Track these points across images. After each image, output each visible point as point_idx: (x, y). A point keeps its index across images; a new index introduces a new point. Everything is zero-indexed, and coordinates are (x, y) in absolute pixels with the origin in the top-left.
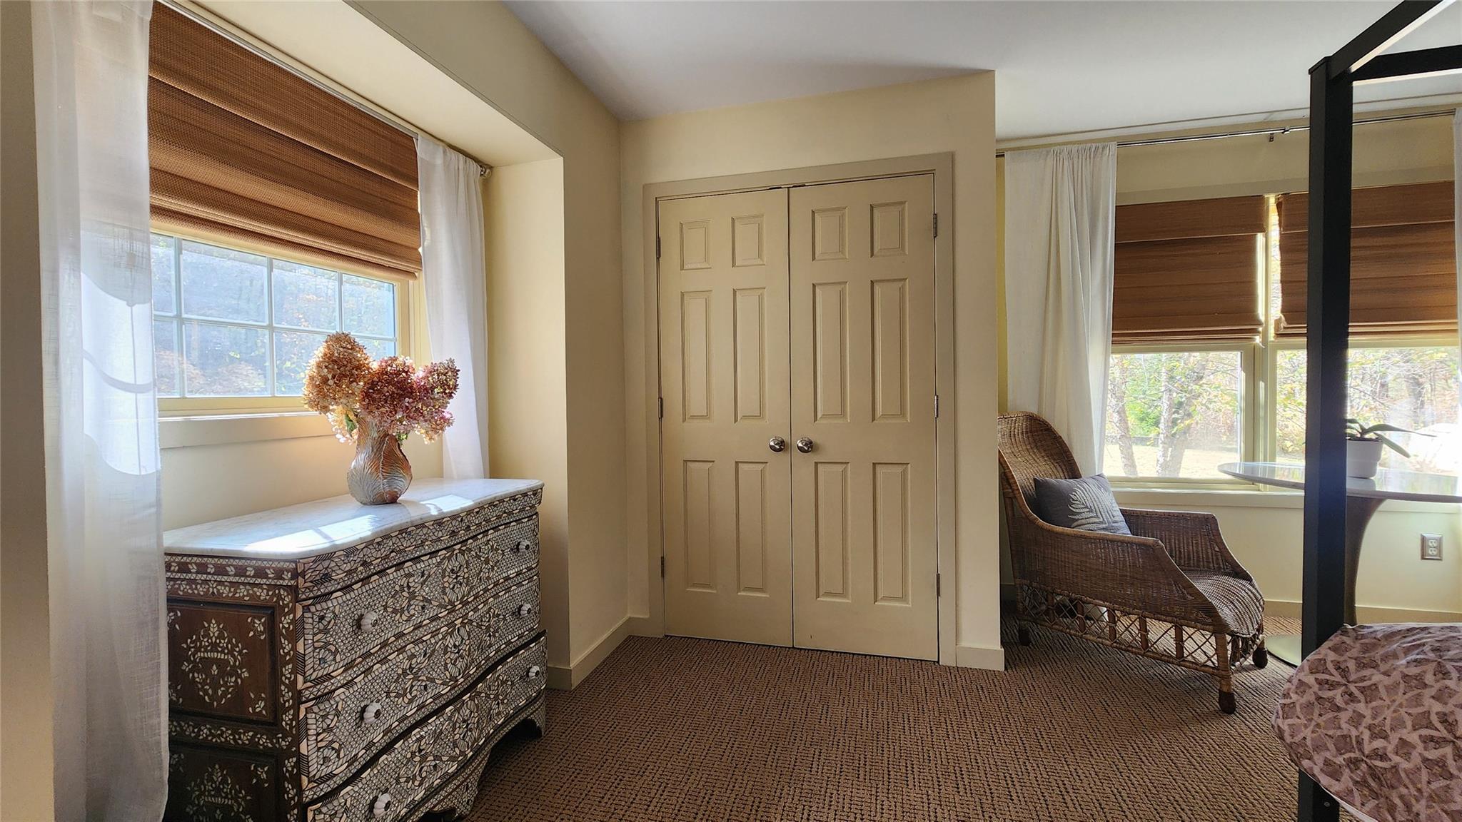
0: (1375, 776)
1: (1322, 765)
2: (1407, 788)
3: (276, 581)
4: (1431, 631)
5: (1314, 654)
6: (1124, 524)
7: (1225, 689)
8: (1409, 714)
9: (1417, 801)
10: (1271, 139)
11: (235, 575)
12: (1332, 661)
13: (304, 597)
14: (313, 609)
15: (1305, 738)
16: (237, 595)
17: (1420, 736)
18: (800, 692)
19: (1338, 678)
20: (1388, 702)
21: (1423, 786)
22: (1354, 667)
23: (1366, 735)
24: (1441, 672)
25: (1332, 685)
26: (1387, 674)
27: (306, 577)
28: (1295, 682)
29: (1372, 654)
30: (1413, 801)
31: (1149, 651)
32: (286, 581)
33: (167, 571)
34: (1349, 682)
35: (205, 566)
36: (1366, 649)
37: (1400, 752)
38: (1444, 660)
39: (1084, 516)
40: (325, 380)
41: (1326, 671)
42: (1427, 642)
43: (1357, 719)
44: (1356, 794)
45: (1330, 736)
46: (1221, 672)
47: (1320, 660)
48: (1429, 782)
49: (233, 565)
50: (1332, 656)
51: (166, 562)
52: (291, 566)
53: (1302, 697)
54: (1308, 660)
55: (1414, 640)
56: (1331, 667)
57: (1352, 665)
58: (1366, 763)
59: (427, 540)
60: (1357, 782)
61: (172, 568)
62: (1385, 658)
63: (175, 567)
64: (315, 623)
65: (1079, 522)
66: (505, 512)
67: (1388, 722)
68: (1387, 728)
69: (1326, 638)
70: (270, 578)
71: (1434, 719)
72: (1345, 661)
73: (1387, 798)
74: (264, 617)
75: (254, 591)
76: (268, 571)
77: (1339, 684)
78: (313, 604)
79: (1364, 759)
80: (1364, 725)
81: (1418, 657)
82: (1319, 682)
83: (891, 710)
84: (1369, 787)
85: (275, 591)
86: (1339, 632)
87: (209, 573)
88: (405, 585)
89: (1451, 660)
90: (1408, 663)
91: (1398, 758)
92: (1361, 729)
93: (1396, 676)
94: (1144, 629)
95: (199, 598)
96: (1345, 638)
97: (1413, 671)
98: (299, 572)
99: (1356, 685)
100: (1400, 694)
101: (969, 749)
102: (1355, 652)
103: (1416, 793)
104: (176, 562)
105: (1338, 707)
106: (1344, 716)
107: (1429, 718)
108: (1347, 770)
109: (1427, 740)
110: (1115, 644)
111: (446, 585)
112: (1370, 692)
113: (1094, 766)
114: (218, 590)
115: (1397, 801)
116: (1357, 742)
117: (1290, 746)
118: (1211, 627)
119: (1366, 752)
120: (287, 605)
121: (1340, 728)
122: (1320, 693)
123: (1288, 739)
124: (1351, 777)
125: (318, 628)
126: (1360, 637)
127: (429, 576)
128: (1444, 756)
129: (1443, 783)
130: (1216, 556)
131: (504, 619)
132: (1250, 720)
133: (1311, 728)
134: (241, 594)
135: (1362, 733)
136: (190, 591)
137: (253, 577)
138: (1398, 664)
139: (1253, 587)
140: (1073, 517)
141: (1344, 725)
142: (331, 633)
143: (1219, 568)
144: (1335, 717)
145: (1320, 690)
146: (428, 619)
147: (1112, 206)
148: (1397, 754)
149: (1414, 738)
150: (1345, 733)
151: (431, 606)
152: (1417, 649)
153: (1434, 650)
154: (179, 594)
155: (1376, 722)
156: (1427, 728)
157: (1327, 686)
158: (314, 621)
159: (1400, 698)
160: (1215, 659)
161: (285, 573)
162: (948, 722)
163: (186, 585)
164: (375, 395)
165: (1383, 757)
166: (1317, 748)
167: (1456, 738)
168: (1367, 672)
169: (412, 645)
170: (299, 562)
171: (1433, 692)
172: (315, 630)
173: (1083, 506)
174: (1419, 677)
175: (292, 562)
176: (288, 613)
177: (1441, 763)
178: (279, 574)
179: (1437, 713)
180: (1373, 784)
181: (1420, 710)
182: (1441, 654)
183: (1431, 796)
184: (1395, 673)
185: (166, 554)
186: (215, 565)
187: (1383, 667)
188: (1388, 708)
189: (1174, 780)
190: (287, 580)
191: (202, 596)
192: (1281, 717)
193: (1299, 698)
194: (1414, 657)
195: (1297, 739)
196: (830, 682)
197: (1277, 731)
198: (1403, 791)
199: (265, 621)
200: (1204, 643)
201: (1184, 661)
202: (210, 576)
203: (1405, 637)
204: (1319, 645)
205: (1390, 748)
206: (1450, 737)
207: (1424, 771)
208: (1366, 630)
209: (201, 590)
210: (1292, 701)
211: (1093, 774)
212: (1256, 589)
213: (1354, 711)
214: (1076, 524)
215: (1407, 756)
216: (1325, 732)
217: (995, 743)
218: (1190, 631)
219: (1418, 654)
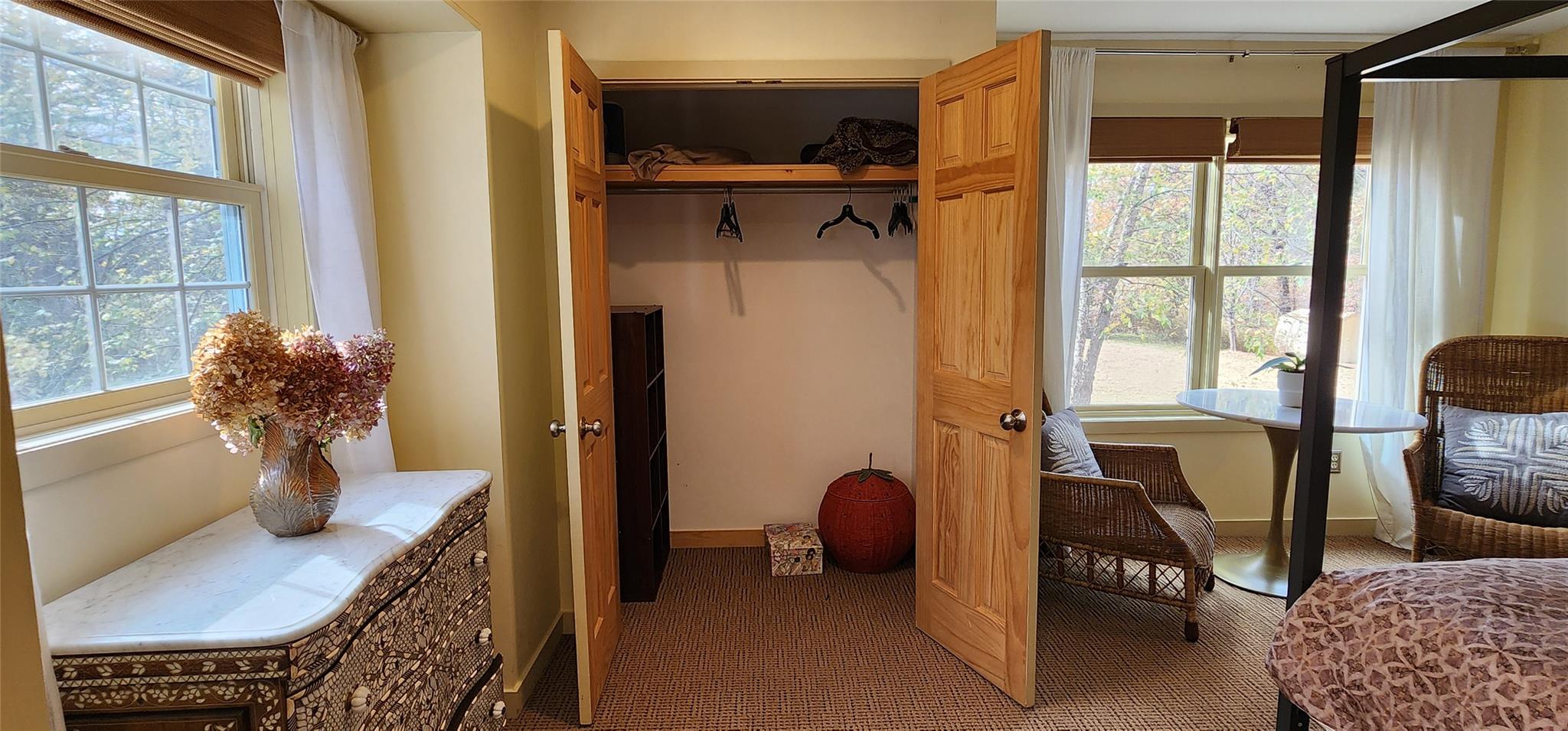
0: (1353, 703)
1: (1310, 697)
2: (1379, 711)
3: (253, 674)
4: (1389, 575)
5: (1302, 600)
6: (1093, 460)
7: (1191, 620)
8: (1380, 650)
9: (1387, 721)
10: (1231, 59)
11: (182, 674)
12: (1316, 606)
13: (295, 688)
14: (305, 701)
15: (1296, 675)
16: (184, 698)
17: (1389, 668)
18: (793, 678)
19: (1320, 620)
20: (1362, 640)
21: (1392, 709)
22: (1334, 610)
23: (1346, 670)
24: (1402, 613)
25: (1316, 627)
26: (1361, 616)
27: (299, 665)
28: (1286, 625)
29: (1347, 598)
30: (1384, 722)
31: (1124, 590)
32: (271, 674)
33: (58, 680)
34: (1329, 623)
35: (130, 666)
36: (1343, 593)
37: (1373, 682)
38: (1404, 602)
39: (1061, 456)
40: (231, 379)
41: (1311, 615)
42: (1389, 586)
43: (1337, 655)
44: (1337, 718)
45: (1315, 672)
46: (1187, 603)
47: (1306, 605)
48: (1396, 706)
49: (177, 661)
50: (1316, 601)
51: (55, 667)
52: (278, 654)
53: (1293, 639)
54: (1297, 606)
55: (1379, 585)
56: (1315, 611)
57: (1332, 608)
58: (1346, 693)
59: (399, 580)
60: (1338, 708)
61: (66, 675)
62: (1357, 602)
63: (70, 673)
64: (309, 718)
65: (1058, 463)
66: (460, 521)
67: (1363, 657)
68: (1363, 662)
69: (1309, 585)
70: (243, 672)
71: (1399, 653)
72: (1327, 605)
73: (1362, 720)
74: (231, 721)
75: (212, 691)
76: (239, 663)
77: (1322, 626)
78: (306, 695)
79: (1345, 689)
80: (1343, 660)
81: (1384, 600)
82: (1306, 625)
83: (894, 686)
84: (1347, 712)
85: (249, 687)
86: (1320, 579)
87: (137, 676)
88: (379, 643)
89: (1410, 602)
90: (1377, 605)
91: (1372, 687)
92: (1341, 664)
93: (1368, 617)
94: (1120, 569)
95: (115, 709)
96: (1325, 584)
97: (1381, 612)
98: (292, 659)
99: (1337, 626)
100: (1372, 632)
101: (980, 716)
102: (1333, 597)
103: (1385, 715)
104: (73, 666)
105: (1322, 646)
106: (1327, 654)
107: (1395, 653)
108: (1330, 700)
109: (1394, 671)
110: (1093, 586)
111: (416, 629)
112: (1348, 632)
113: (1095, 714)
114: (149, 696)
115: (1370, 722)
116: (1338, 675)
117: (1283, 682)
118: (1182, 563)
119: (1346, 684)
120: (271, 702)
121: (1323, 664)
122: (1307, 635)
123: (1282, 677)
124: (1332, 705)
125: (312, 724)
126: (1336, 583)
127: (401, 624)
128: (1406, 683)
129: (1405, 705)
130: (1175, 487)
131: (463, 653)
132: (1211, 646)
133: (1300, 667)
134: (191, 697)
135: (1342, 667)
136: (98, 702)
137: (214, 673)
138: (1369, 606)
139: (1207, 516)
140: (1052, 458)
141: (1327, 662)
142: (325, 726)
143: (1177, 499)
144: (1320, 655)
145: (1307, 632)
146: (402, 677)
147: (1089, 117)
148: (1371, 684)
149: (1384, 670)
150: (1327, 667)
151: (404, 660)
152: (1383, 592)
153: (1397, 593)
154: (77, 708)
155: (1353, 657)
156: (1394, 661)
157: (1312, 628)
158: (307, 716)
159: (1372, 637)
160: (1183, 593)
161: (269, 663)
162: (954, 690)
163: (90, 694)
164: (296, 393)
165: (1360, 687)
166: (1306, 683)
167: (1416, 668)
168: (1344, 614)
169: (390, 713)
170: (292, 647)
171: (1397, 630)
172: (309, 726)
173: (1061, 446)
174: (1386, 618)
175: (281, 648)
176: (273, 712)
177: (1405, 688)
178: (259, 665)
179: (1401, 648)
180: (1351, 709)
181: (1388, 646)
182: (1401, 596)
183: (1396, 716)
184: (1367, 615)
185: (54, 657)
186: (145, 664)
187: (1357, 609)
188: (1363, 645)
189: (1163, 715)
190: (272, 671)
191: (121, 706)
192: (1275, 657)
193: (1290, 640)
194: (1381, 600)
195: (1289, 677)
196: (821, 662)
197: (1271, 670)
198: (1376, 714)
199: (234, 725)
200: (1173, 580)
201: (1156, 596)
202: (138, 680)
203: (1371, 581)
204: (1304, 591)
205: (1366, 680)
206: (1412, 668)
207: (1392, 696)
208: (1339, 575)
209: (118, 698)
210: (1283, 643)
211: (1096, 722)
212: (1209, 519)
213: (1334, 649)
214: (1055, 465)
215: (1379, 685)
216: (1312, 668)
217: (1003, 705)
218: (1163, 567)
219: (1383, 598)
